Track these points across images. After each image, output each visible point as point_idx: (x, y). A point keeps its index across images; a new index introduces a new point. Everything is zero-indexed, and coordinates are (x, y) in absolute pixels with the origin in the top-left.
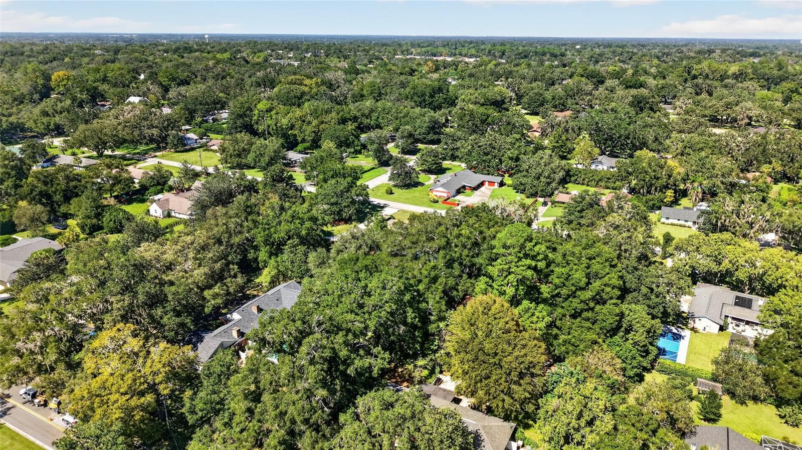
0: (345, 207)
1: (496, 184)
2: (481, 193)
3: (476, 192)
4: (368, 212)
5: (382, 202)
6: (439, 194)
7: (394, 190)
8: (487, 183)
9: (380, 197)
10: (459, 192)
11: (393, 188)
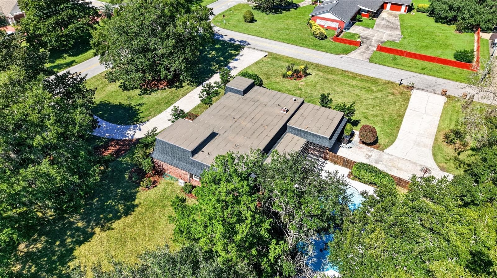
0: (163, 55)
1: (403, 8)
2: (383, 23)
3: (378, 20)
4: (213, 59)
5: (238, 37)
6: (326, 24)
7: (257, 15)
8: (389, 6)
9: (234, 28)
10: (354, 20)
11: (255, 12)
